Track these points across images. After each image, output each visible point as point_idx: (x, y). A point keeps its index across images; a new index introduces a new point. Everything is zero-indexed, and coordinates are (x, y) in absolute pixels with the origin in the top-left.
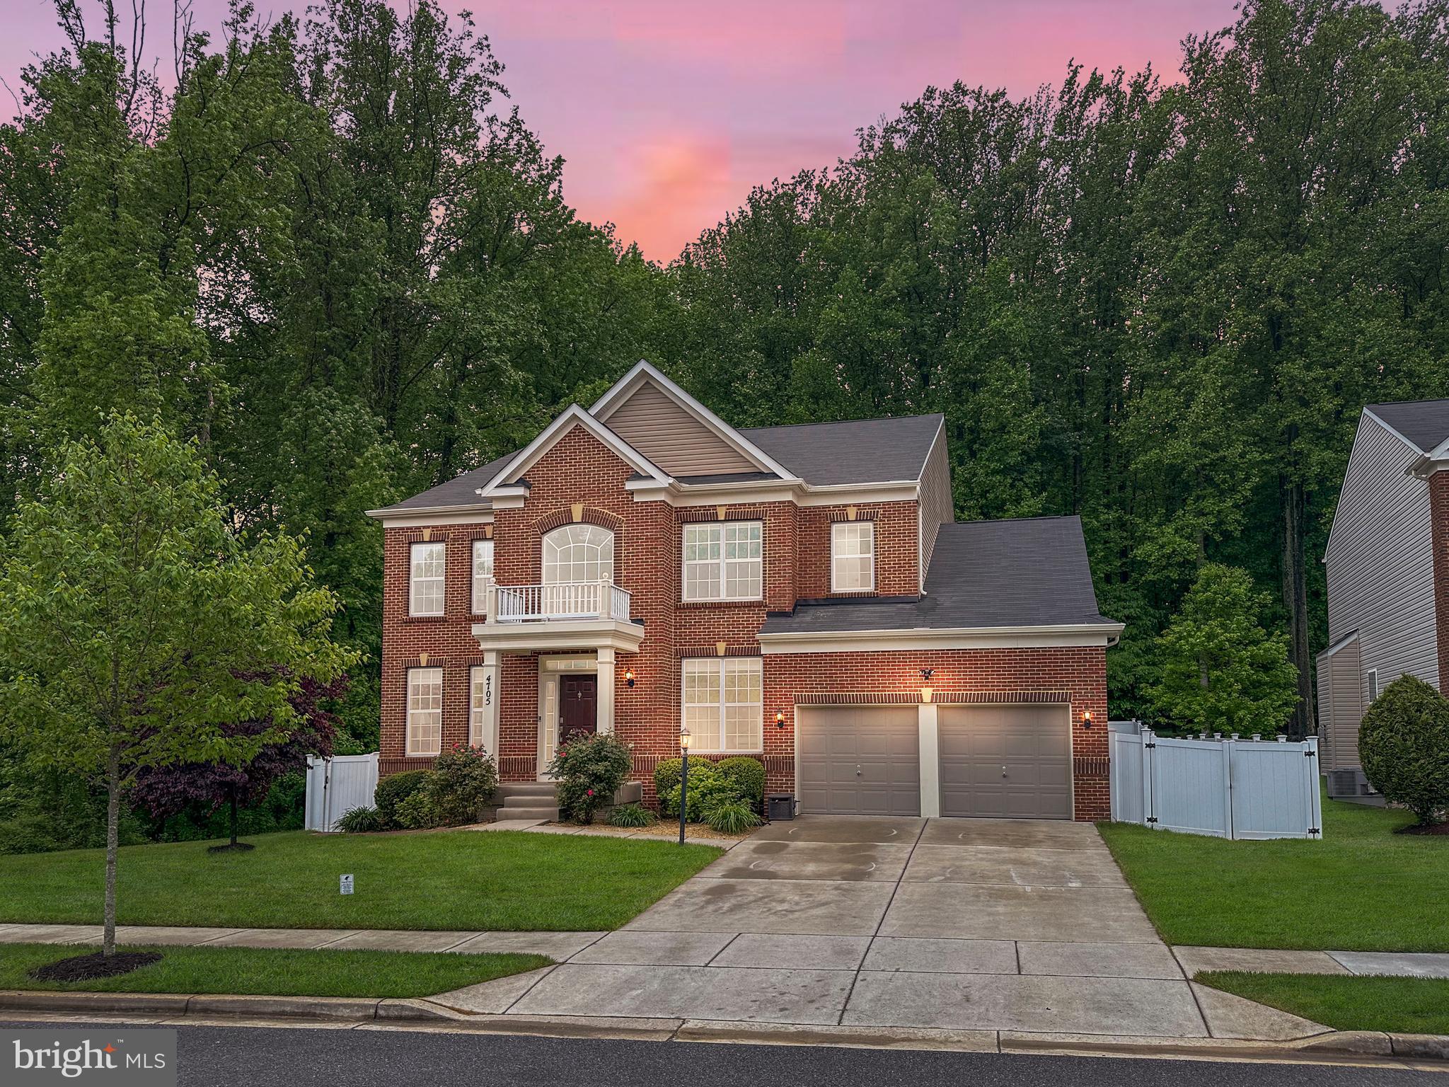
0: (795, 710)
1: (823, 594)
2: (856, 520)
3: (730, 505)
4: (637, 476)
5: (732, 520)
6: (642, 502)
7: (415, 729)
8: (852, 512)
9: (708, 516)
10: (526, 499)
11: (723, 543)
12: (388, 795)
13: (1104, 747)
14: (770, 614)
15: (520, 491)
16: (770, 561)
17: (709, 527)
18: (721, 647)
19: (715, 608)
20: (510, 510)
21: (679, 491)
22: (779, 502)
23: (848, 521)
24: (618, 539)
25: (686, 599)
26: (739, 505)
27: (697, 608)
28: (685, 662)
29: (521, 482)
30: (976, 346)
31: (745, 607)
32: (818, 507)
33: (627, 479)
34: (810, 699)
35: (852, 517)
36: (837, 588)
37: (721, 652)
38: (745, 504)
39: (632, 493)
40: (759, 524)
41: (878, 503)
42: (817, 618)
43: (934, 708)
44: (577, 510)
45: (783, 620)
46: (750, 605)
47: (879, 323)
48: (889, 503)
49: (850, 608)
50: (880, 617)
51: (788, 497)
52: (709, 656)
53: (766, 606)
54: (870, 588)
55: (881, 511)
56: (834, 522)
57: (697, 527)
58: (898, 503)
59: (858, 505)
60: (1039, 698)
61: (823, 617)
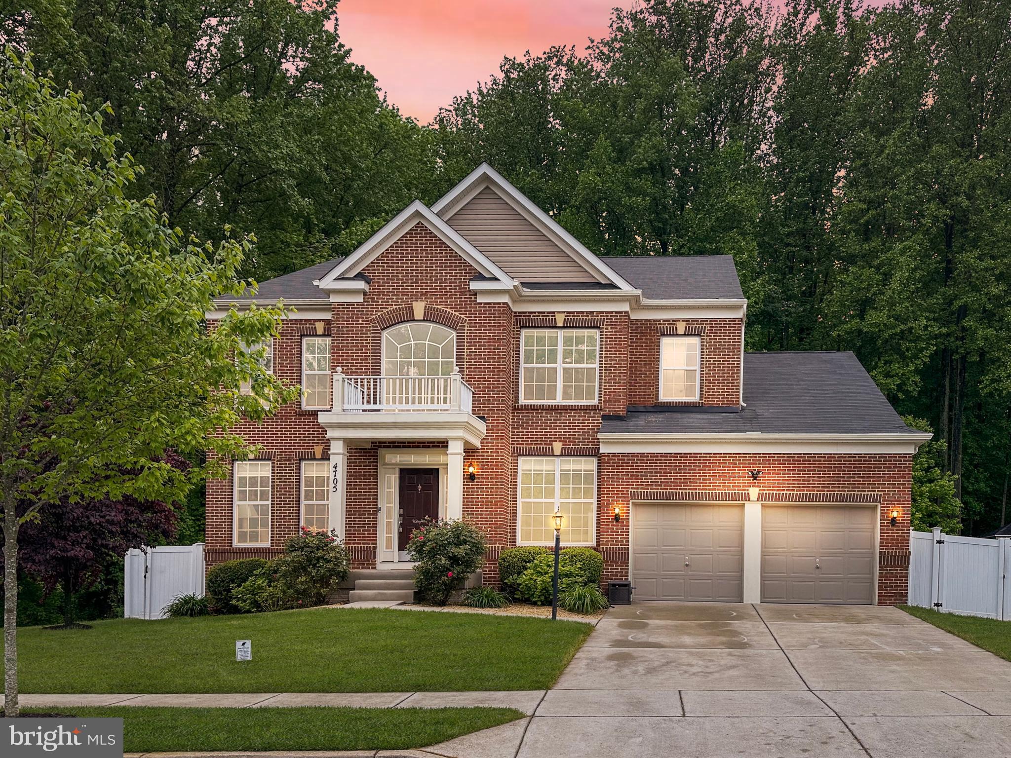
0: (631, 505)
1: (652, 402)
2: (685, 335)
3: (568, 313)
4: (480, 277)
5: (570, 327)
6: (485, 304)
7: (241, 521)
8: (681, 328)
9: (547, 322)
10: (365, 294)
11: (560, 348)
12: (223, 581)
13: (904, 543)
14: (605, 418)
15: (361, 285)
16: (607, 367)
17: (547, 332)
18: (557, 447)
19: (552, 410)
20: (349, 304)
21: (520, 296)
22: (616, 312)
23: (677, 335)
24: (460, 339)
25: (522, 401)
26: (578, 313)
27: (534, 410)
28: (521, 460)
29: (360, 276)
30: (714, 219)
31: (581, 410)
32: (649, 321)
33: (470, 280)
34: (646, 496)
35: (681, 331)
36: (664, 397)
37: (557, 451)
38: (583, 313)
39: (475, 293)
40: (596, 333)
41: (706, 320)
42: (649, 422)
43: (758, 505)
44: (419, 309)
45: (619, 423)
46: (586, 409)
47: (630, 190)
48: (715, 320)
49: (679, 415)
50: (708, 423)
51: (625, 307)
52: (545, 455)
53: (601, 410)
54: (695, 398)
55: (708, 327)
56: (663, 335)
57: (535, 332)
58: (724, 320)
59: (687, 320)
60: (853, 498)
61: (655, 421)
